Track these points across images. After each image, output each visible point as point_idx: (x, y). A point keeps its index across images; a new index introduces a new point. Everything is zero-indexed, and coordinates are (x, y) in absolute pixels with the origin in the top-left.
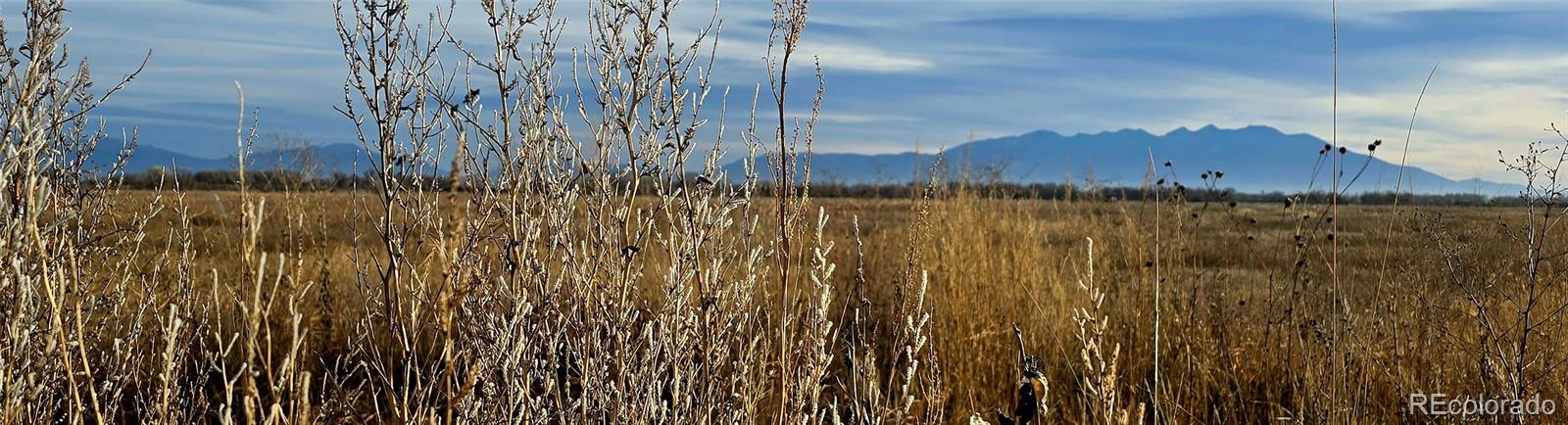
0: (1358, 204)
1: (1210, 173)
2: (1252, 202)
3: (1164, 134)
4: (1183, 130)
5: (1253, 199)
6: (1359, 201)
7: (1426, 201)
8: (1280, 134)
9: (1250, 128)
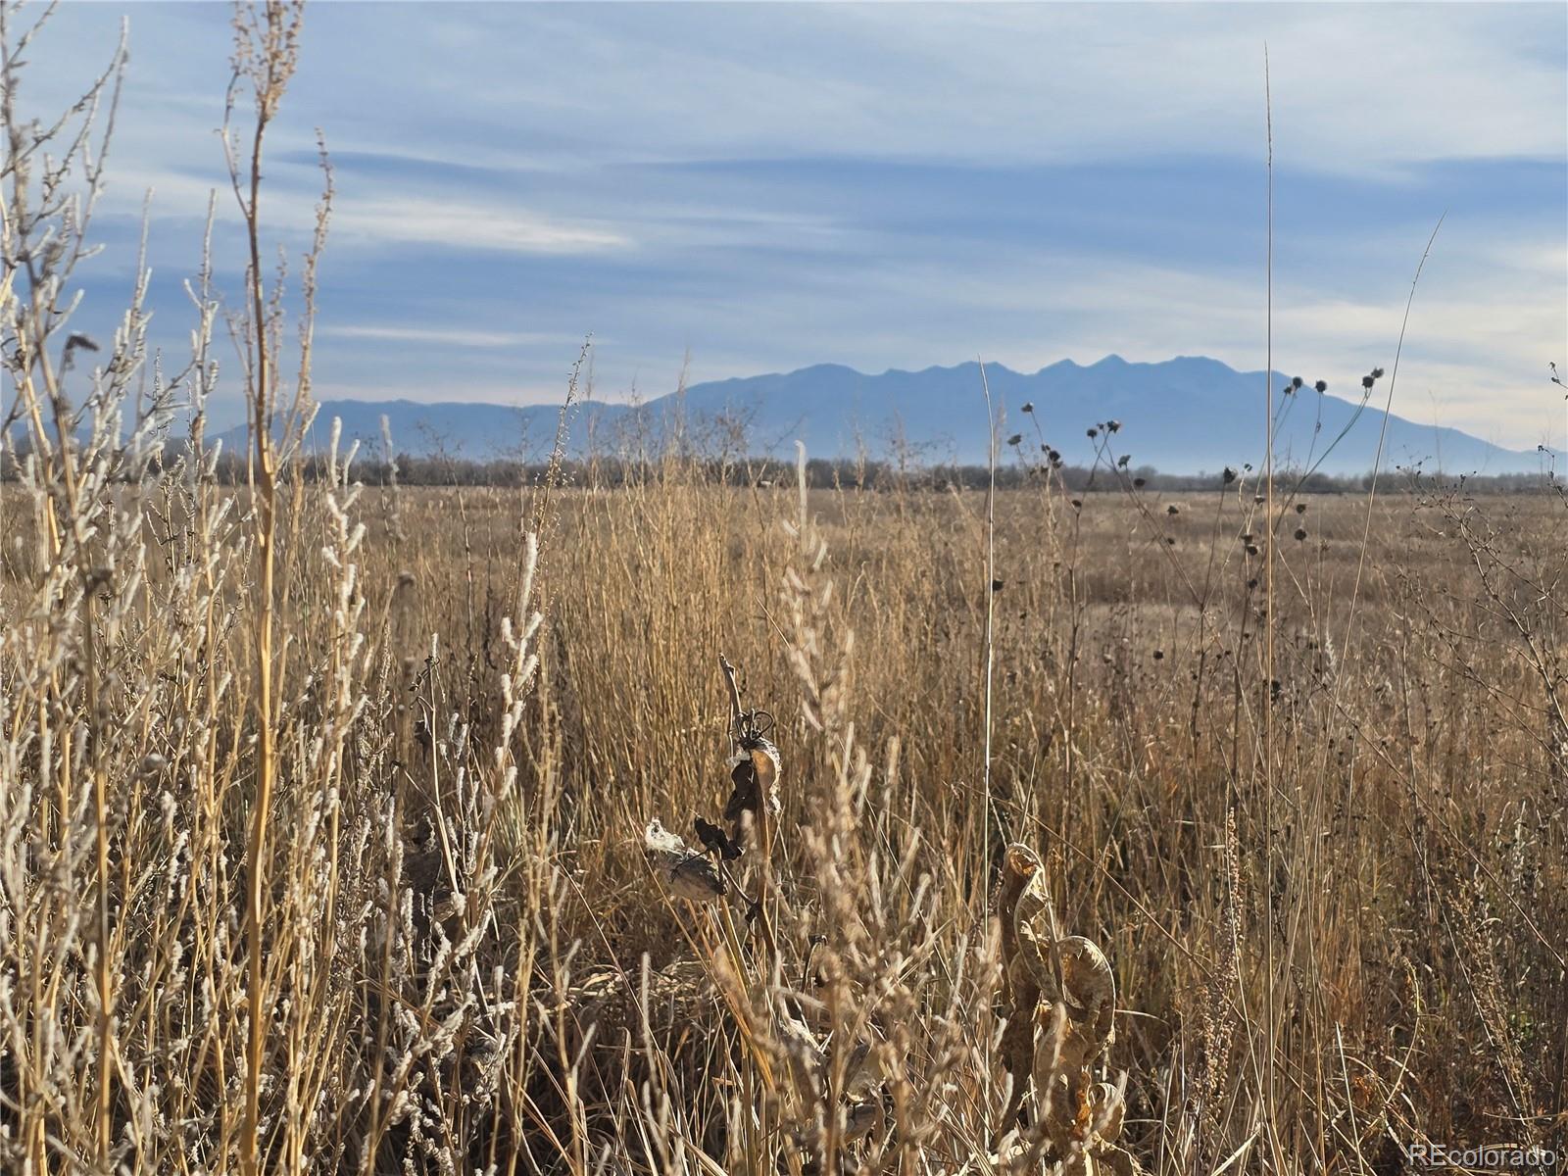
0: (1358, 492)
1: (1101, 427)
2: (1184, 490)
3: (1035, 371)
4: (1068, 365)
5: (1186, 486)
6: (1360, 487)
7: (1466, 487)
8: (1231, 371)
9: (1180, 361)
